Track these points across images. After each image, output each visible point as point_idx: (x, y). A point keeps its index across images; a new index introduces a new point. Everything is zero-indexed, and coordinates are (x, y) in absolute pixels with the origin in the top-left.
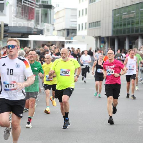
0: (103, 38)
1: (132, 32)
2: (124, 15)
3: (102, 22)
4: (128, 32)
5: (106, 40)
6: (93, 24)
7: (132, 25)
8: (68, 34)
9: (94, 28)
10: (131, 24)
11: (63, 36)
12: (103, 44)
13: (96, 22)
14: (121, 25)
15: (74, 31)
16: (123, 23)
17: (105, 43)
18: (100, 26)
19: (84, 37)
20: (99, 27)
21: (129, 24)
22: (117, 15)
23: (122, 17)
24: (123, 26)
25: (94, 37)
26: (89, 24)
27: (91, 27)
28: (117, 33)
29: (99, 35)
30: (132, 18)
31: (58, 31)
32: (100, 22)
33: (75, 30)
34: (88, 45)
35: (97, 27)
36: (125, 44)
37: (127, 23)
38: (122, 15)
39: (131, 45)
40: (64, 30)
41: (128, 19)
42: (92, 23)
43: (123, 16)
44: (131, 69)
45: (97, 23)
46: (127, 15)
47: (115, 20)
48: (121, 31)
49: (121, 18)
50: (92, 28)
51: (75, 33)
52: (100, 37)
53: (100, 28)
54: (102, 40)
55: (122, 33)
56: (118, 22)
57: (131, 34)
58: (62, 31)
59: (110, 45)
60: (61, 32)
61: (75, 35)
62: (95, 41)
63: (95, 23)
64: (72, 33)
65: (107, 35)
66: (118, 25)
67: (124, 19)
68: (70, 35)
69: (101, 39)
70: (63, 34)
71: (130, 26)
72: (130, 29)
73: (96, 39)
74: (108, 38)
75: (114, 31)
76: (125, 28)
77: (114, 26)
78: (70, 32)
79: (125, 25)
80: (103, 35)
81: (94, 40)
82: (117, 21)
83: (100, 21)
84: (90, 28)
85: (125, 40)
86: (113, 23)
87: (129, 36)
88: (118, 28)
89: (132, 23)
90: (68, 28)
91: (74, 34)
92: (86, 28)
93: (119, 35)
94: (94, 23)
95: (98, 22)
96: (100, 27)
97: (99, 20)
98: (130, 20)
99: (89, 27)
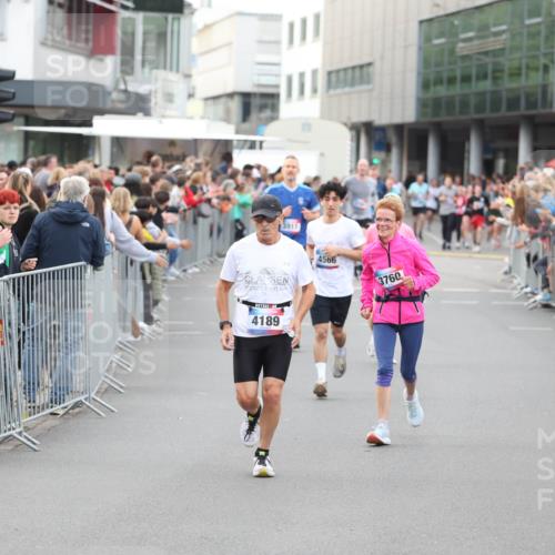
0: (383, 129)
1: (496, 106)
2: (465, 40)
3: (376, 69)
4: (480, 108)
5: (393, 139)
6: (342, 74)
7: (495, 79)
8: (246, 113)
9: (347, 89)
10: (490, 76)
11: (227, 120)
12: (382, 155)
13: (354, 68)
14: (451, 81)
15: (269, 101)
16: (458, 74)
17: (388, 149)
18: (369, 82)
19: (307, 126)
20: (365, 87)
21: (483, 76)
22: (437, 42)
23: (458, 50)
24: (458, 85)
25: (345, 124)
26: (330, 73)
27: (337, 87)
28: (436, 113)
29: (364, 118)
30: (495, 53)
31: (207, 99)
32: (371, 69)
33: (274, 97)
34: (322, 155)
35: (358, 88)
36: (466, 155)
37: (474, 72)
38: (457, 43)
39: (489, 156)
40: (231, 95)
41: (482, 57)
42: (338, 71)
43: (461, 45)
45: (357, 72)
46: (476, 42)
47: (425, 62)
48: (450, 102)
49: (452, 52)
50: (339, 91)
51: (275, 108)
52: (369, 128)
53: (370, 91)
54: (378, 136)
55: (457, 109)
56: (439, 69)
57: (487, 114)
58: (223, 100)
59: (410, 158)
60: (220, 107)
61: (274, 118)
62: (352, 140)
63: (350, 72)
64: (262, 108)
65: (397, 120)
66: (439, 81)
67: (465, 58)
69: (373, 136)
70: (228, 111)
71: (487, 85)
72: (488, 97)
73: (354, 133)
74: (399, 128)
75: (422, 104)
76: (466, 90)
77: (425, 85)
78: (255, 105)
79: (466, 79)
80: (383, 118)
81: (346, 136)
82: (437, 65)
83: (370, 64)
84: (332, 92)
85: (468, 139)
86: (419, 74)
87: (481, 124)
88: (442, 91)
89: (494, 71)
90: (248, 88)
91: (268, 113)
92: (315, 91)
93: (444, 118)
94: (345, 70)
95: (361, 67)
96: (370, 87)
97: (366, 60)
98: (488, 60)
99: (329, 85)
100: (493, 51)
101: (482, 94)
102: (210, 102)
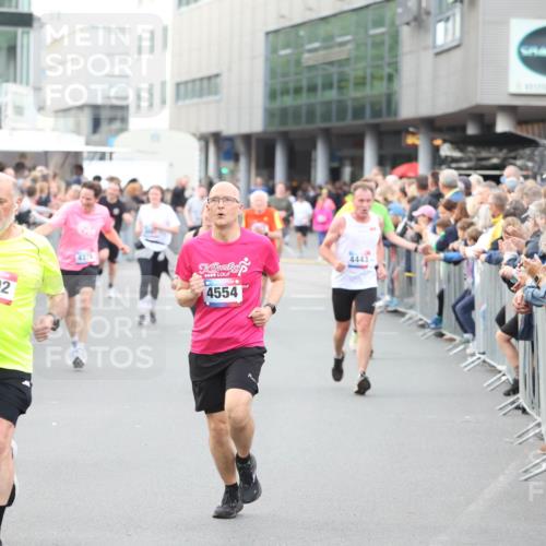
0: (231, 139)
1: (342, 113)
2: (310, 51)
3: (223, 80)
4: (326, 117)
5: (241, 147)
6: (190, 86)
7: (340, 88)
8: (96, 124)
9: (196, 100)
10: (335, 85)
11: (77, 131)
12: (231, 164)
13: (202, 79)
14: (298, 91)
15: (119, 114)
16: (304, 83)
17: (236, 158)
18: (216, 93)
19: (156, 137)
20: (212, 98)
21: (328, 86)
22: (283, 52)
23: (303, 61)
24: (304, 94)
25: (194, 135)
26: (178, 85)
27: (186, 97)
28: (283, 121)
29: (213, 128)
30: (341, 63)
31: (57, 112)
32: (219, 80)
33: (124, 108)
34: (171, 165)
35: (205, 99)
36: (313, 164)
37: (319, 82)
38: (302, 53)
39: (336, 165)
40: (81, 108)
41: (327, 67)
42: (186, 83)
43: (306, 55)
44: (355, 263)
45: (205, 83)
46: (321, 53)
47: (272, 73)
48: (296, 113)
49: (298, 62)
50: (187, 102)
51: (124, 120)
52: (217, 138)
53: (218, 102)
54: (226, 146)
55: (304, 119)
56: (286, 79)
57: (334, 124)
58: (73, 112)
59: (258, 167)
60: (70, 121)
61: (123, 130)
62: (201, 150)
63: (198, 83)
64: (112, 120)
65: (245, 129)
66: (285, 92)
67: (310, 68)
68: (104, 127)
69: (223, 146)
70: (78, 125)
71: (332, 95)
72: (334, 107)
73: (203, 143)
74: (247, 138)
75: (270, 114)
76: (312, 100)
77: (272, 95)
78: (104, 118)
79: (312, 89)
80: (230, 129)
81: (195, 146)
82: (285, 75)
83: (217, 76)
84: (180, 103)
85: (314, 147)
86: (266, 84)
87: (327, 134)
88: (288, 101)
89: (340, 81)
91: (117, 125)
92: (163, 102)
93: (291, 127)
94: (194, 81)
95: (209, 78)
96: (217, 98)
97: (215, 72)
98: (334, 70)
99: (178, 96)
100: (339, 61)
101: (328, 103)
102: (60, 114)
